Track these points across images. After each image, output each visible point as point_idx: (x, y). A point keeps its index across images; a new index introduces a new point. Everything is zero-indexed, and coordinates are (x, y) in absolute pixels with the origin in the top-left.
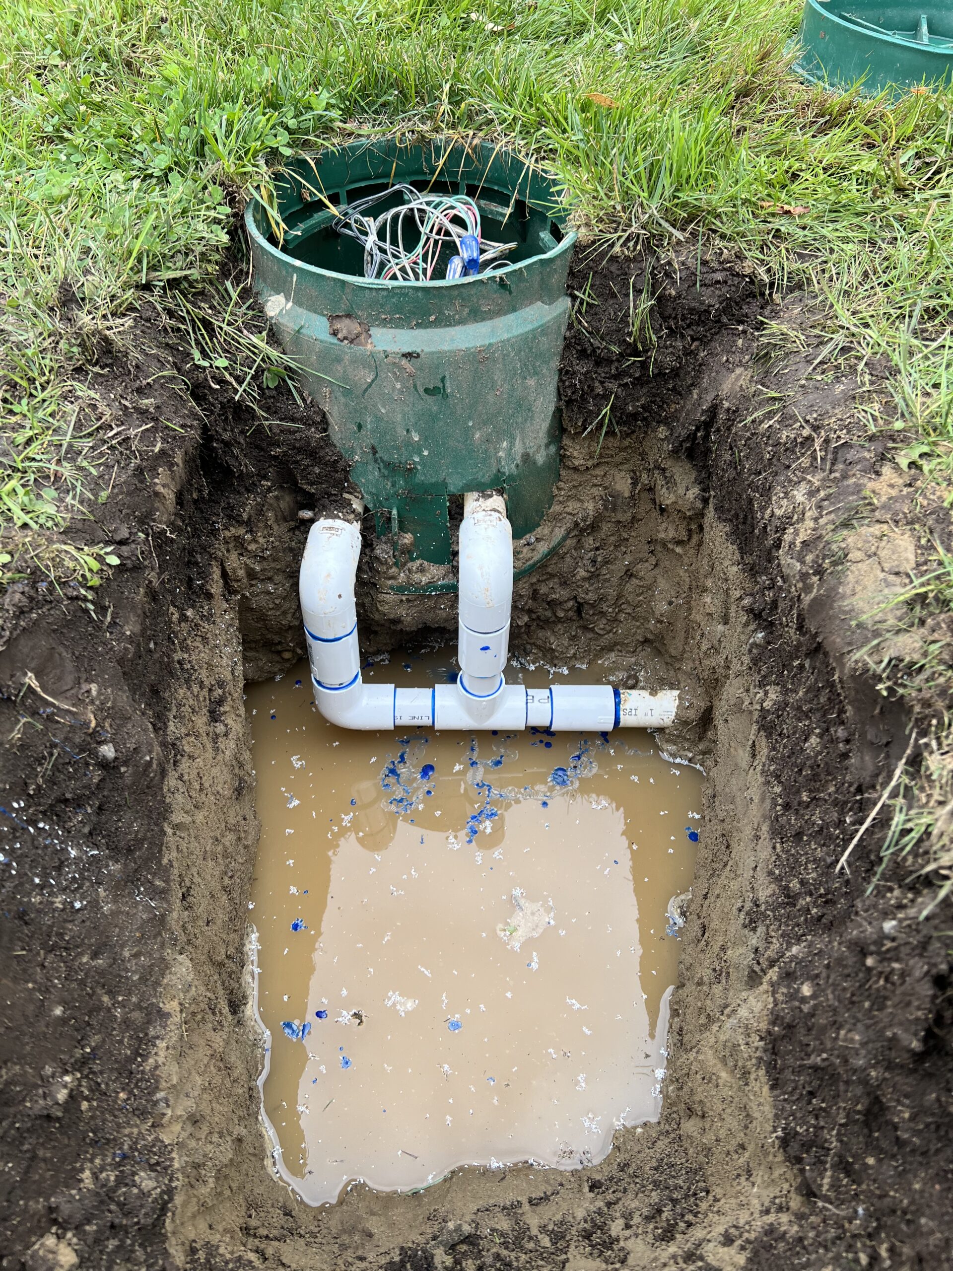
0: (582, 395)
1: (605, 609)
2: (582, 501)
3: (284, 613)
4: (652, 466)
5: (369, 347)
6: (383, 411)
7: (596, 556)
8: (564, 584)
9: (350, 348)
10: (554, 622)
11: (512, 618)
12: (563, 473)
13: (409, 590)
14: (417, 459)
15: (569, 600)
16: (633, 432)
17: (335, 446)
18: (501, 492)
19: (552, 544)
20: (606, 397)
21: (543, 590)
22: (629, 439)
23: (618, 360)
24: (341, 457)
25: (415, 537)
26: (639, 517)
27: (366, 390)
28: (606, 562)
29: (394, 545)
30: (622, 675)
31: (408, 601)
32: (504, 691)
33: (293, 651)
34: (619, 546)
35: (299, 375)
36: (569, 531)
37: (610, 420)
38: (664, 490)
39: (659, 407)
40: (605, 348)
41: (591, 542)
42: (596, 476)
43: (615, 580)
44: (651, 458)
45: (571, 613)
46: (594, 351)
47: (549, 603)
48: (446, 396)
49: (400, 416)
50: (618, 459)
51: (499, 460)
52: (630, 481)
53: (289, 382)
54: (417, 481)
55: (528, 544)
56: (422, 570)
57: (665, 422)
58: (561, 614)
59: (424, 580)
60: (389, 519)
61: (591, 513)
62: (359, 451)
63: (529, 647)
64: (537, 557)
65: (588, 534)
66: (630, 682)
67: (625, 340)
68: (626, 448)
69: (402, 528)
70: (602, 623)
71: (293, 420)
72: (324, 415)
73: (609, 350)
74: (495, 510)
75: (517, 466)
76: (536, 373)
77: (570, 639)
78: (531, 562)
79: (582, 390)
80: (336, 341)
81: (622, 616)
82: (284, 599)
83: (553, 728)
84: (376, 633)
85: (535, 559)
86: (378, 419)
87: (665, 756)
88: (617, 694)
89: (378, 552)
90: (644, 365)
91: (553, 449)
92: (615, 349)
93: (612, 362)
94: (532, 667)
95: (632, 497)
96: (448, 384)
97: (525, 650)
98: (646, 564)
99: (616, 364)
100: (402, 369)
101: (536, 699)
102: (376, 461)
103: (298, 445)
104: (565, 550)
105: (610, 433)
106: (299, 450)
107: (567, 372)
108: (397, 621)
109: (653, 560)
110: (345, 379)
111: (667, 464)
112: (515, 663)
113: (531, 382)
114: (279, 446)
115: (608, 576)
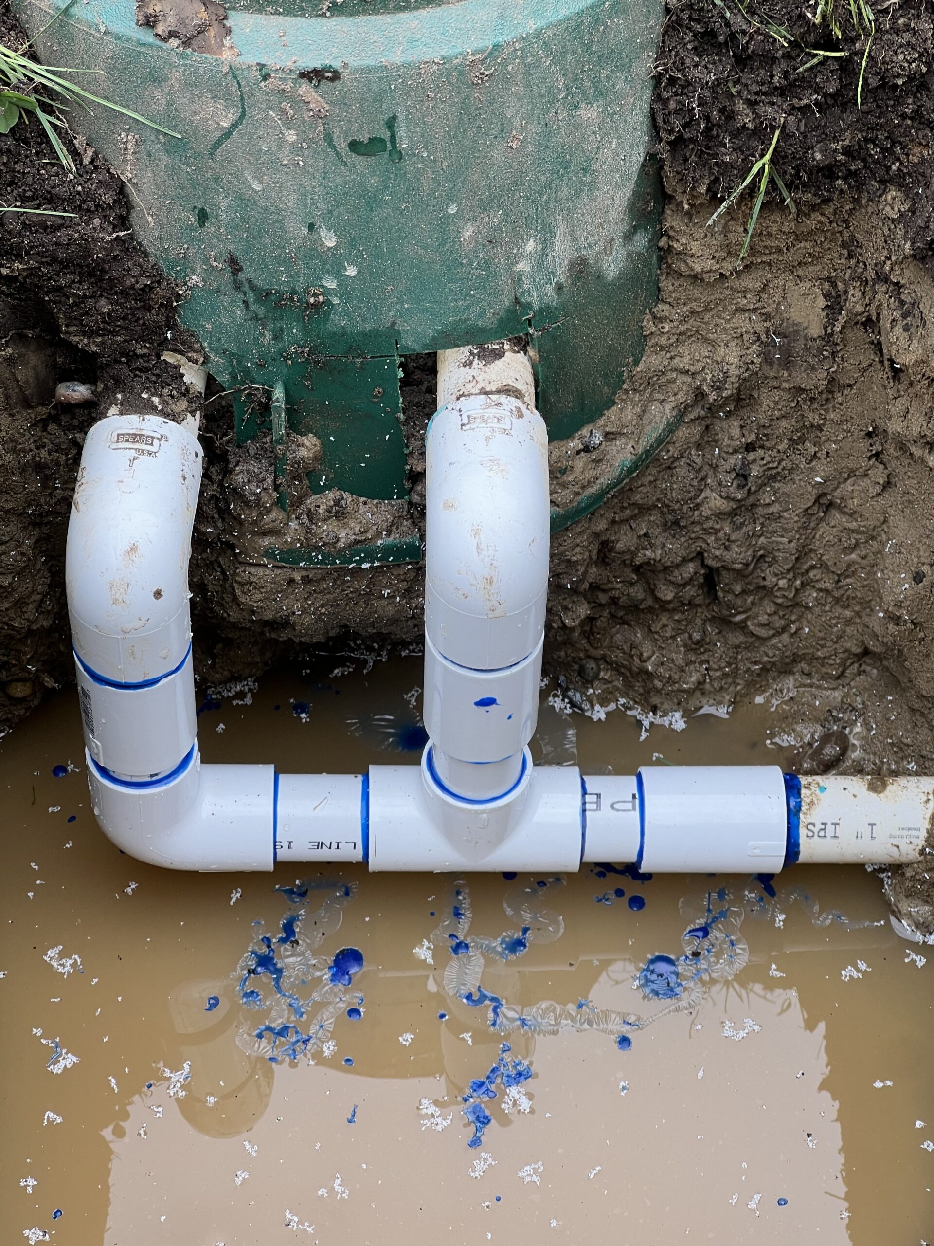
0: (708, 129)
1: (770, 580)
2: (713, 343)
3: (19, 604)
4: (871, 274)
5: (226, 55)
6: (257, 186)
7: (746, 464)
8: (674, 526)
9: (182, 56)
10: (651, 610)
11: (549, 611)
12: (666, 284)
13: (310, 560)
14: (331, 284)
15: (685, 560)
16: (827, 201)
17: (146, 254)
18: (522, 344)
19: (644, 443)
20: (761, 133)
21: (624, 541)
22: (816, 216)
23: (787, 56)
24: (159, 278)
25: (325, 443)
26: (844, 380)
27: (217, 144)
28: (771, 477)
29: (276, 462)
30: (810, 732)
31: (306, 580)
32: (530, 785)
33: (35, 681)
34: (802, 440)
35: (64, 101)
36: (682, 412)
37: (771, 181)
38: (898, 330)
39: (883, 150)
40: (758, 31)
41: (736, 432)
42: (745, 292)
43: (792, 518)
44: (871, 256)
45: (690, 592)
46: (733, 36)
47: (637, 569)
48: (397, 155)
49: (294, 197)
50: (791, 256)
51: (518, 280)
52: (822, 302)
53: (43, 117)
54: (331, 328)
55: (587, 449)
56: (339, 513)
57: (900, 181)
58: (667, 594)
59: (345, 536)
60: (266, 408)
61: (734, 371)
62: (199, 267)
63: (591, 665)
64: (607, 475)
65: (728, 414)
66: (831, 751)
67: (802, 16)
68: (811, 233)
69: (295, 424)
70: (765, 611)
71: (52, 201)
72: (122, 189)
73: (767, 36)
74: (507, 391)
75: (560, 288)
76: (600, 93)
77: (689, 649)
78: (594, 489)
79: (708, 118)
80: (151, 39)
81: (811, 597)
82: (20, 573)
83: (644, 868)
84: (229, 643)
85: (604, 481)
86: (245, 202)
87: (905, 928)
88: (792, 788)
89: (240, 479)
90: (847, 67)
91: (641, 240)
92: (781, 35)
93: (774, 59)
94: (599, 713)
95: (827, 337)
96: (402, 132)
97: (581, 672)
98: (864, 483)
99: (784, 65)
100: (300, 103)
101: (605, 802)
102: (238, 287)
103: (62, 255)
104: (674, 451)
105: (772, 205)
106: (65, 265)
107: (672, 81)
108: (284, 623)
109: (879, 475)
110: (171, 116)
111: (906, 275)
112: (558, 703)
113: (589, 113)
114: (19, 257)
115: (775, 508)
